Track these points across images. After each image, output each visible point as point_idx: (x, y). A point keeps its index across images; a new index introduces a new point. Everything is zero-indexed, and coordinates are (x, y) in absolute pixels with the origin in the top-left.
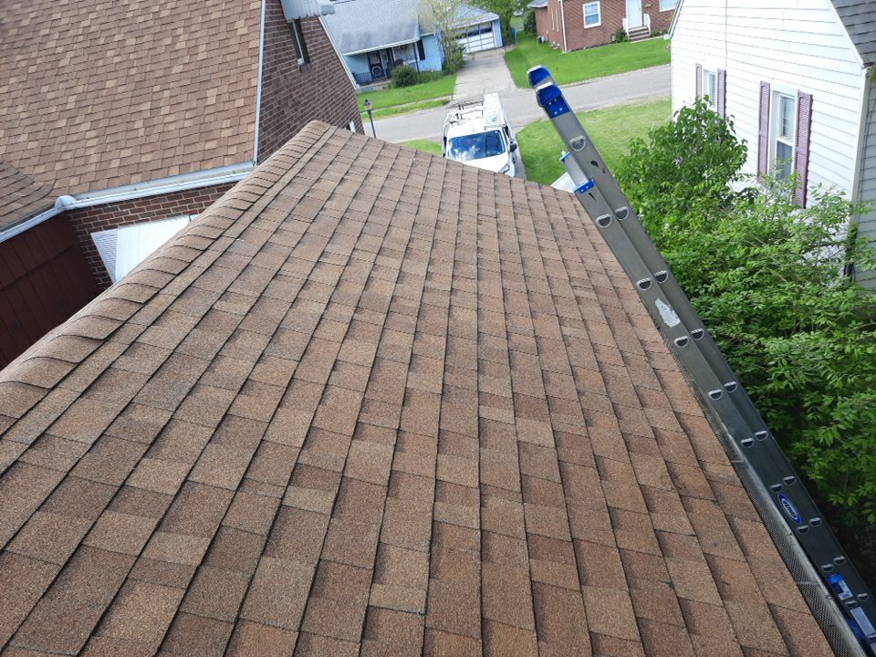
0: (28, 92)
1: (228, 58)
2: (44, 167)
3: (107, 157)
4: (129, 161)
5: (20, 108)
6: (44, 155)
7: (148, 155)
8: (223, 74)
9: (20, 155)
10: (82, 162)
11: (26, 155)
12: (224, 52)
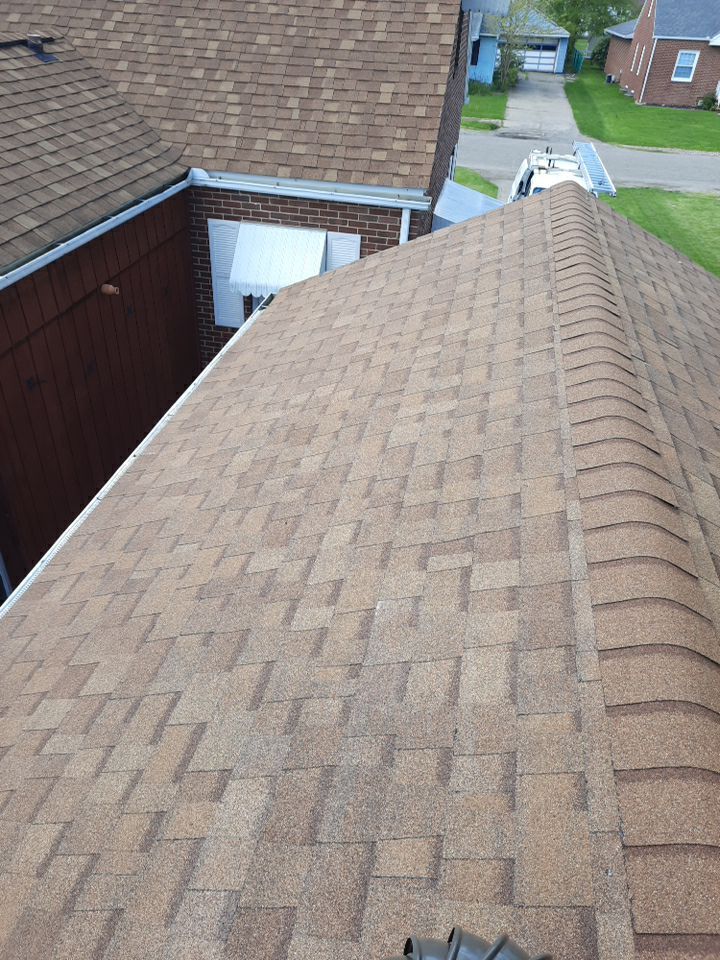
0: (160, 21)
1: (412, 49)
2: (173, 123)
3: (251, 133)
4: (276, 147)
5: (148, 39)
6: (174, 109)
7: (301, 146)
8: (404, 67)
9: (145, 100)
10: (219, 130)
11: (152, 101)
12: (408, 38)
